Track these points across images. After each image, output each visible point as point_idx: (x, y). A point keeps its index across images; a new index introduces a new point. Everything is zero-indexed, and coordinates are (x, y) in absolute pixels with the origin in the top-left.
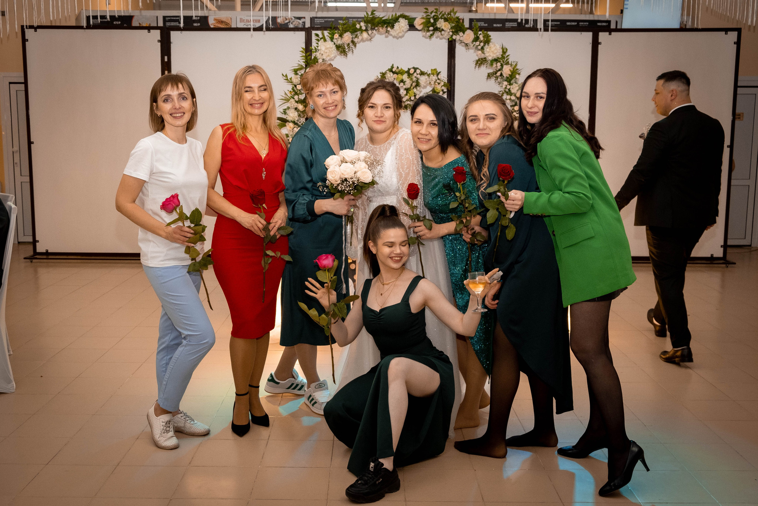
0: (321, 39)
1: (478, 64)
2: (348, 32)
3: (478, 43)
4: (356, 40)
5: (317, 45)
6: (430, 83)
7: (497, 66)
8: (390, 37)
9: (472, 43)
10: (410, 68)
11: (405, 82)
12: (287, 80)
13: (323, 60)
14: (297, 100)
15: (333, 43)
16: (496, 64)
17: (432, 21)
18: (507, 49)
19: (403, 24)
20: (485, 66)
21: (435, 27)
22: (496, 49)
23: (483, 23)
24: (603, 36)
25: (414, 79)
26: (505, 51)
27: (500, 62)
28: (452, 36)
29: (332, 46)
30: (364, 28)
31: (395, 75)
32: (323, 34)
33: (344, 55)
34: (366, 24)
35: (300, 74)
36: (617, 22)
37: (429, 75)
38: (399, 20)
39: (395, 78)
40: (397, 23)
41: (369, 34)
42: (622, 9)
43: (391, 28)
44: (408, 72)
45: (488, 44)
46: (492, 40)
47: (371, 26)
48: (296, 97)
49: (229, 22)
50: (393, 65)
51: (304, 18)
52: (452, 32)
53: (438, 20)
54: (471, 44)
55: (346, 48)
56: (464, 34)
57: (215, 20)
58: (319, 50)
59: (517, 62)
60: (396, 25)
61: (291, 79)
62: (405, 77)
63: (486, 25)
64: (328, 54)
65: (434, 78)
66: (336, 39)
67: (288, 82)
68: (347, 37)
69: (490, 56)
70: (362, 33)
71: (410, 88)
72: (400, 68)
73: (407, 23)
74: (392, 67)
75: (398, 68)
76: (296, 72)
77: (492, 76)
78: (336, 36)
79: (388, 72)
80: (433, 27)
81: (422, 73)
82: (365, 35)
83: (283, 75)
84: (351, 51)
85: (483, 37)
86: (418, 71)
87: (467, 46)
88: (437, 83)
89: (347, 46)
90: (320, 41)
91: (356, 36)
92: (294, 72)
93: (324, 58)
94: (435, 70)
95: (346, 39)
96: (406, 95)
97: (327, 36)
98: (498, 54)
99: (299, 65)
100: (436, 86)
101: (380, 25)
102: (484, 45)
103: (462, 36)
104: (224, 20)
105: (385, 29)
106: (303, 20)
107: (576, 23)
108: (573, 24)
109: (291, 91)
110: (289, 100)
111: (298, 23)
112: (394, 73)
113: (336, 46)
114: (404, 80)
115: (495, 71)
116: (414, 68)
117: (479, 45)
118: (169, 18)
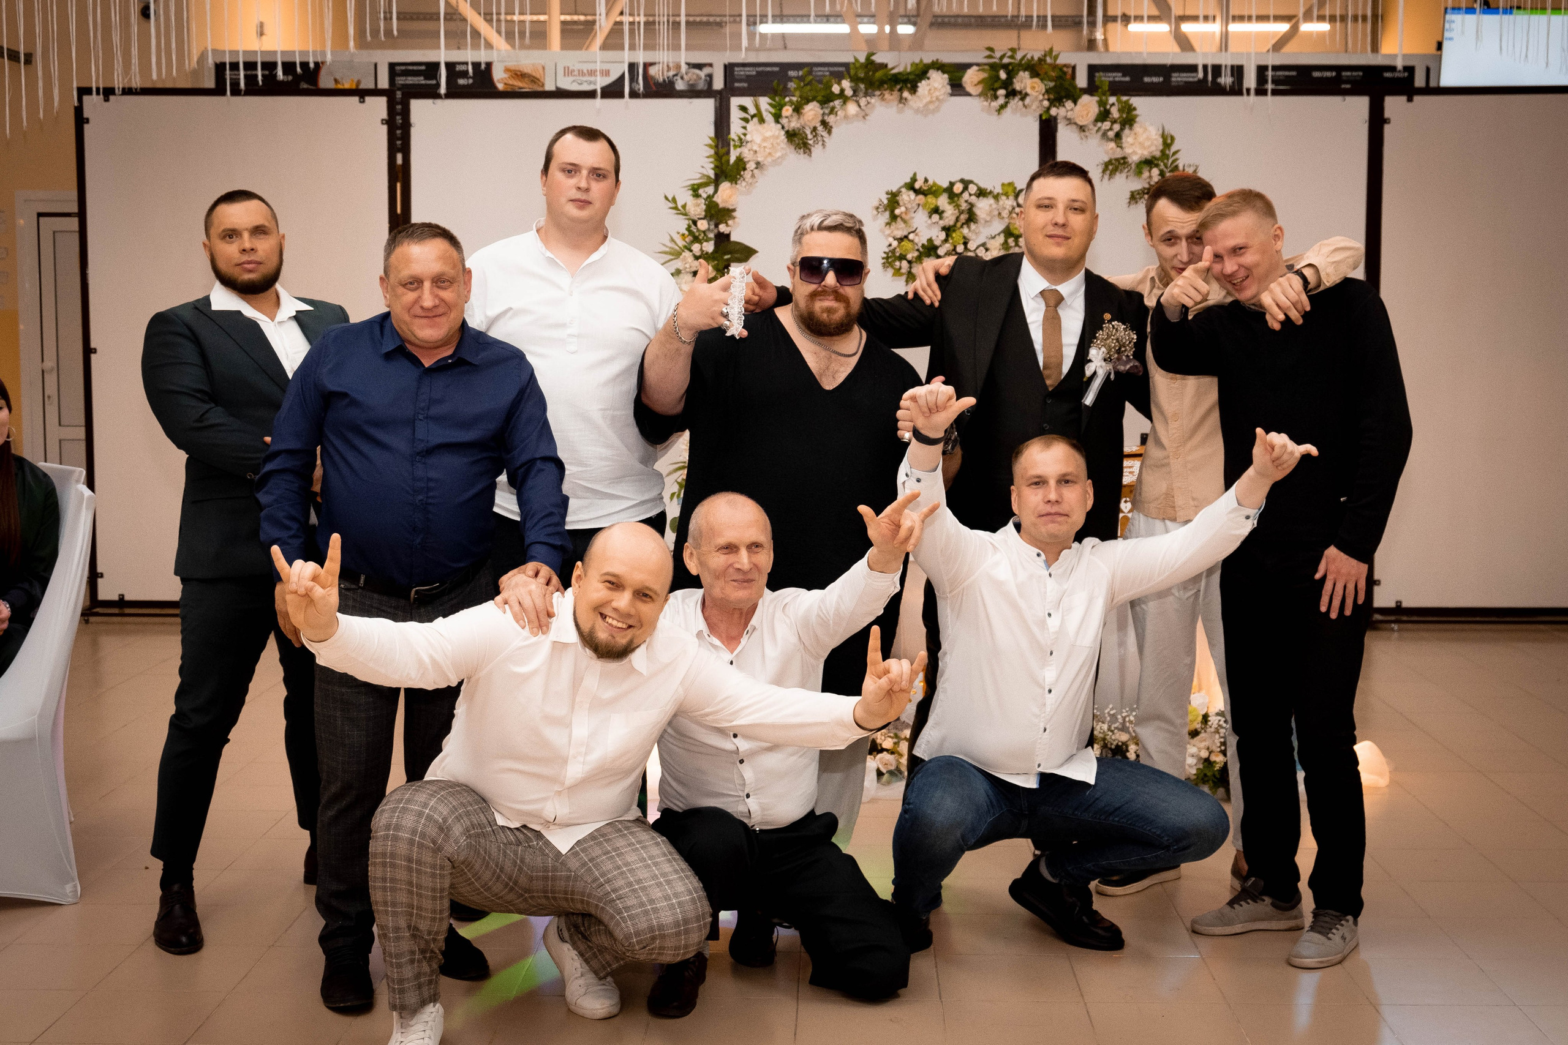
0: (753, 117)
1: (1108, 172)
2: (812, 100)
3: (1106, 125)
4: (831, 119)
5: (743, 131)
6: (1000, 214)
7: (1150, 177)
8: (908, 113)
9: (1095, 125)
10: (953, 180)
11: (943, 212)
12: (676, 208)
13: (758, 163)
14: (698, 254)
15: (779, 126)
16: (1150, 171)
17: (1003, 75)
18: (1173, 138)
19: (938, 81)
20: (1124, 175)
21: (1010, 89)
22: (1148, 139)
23: (1120, 74)
24: (1393, 105)
25: (964, 206)
26: (1169, 141)
27: (1157, 166)
28: (1048, 109)
29: (777, 134)
30: (849, 92)
31: (921, 197)
32: (757, 107)
33: (805, 153)
34: (853, 84)
35: (704, 196)
36: (1428, 70)
37: (996, 197)
38: (928, 75)
39: (919, 205)
40: (923, 82)
41: (859, 106)
42: (1440, 40)
43: (911, 94)
44: (949, 190)
45: (1131, 126)
46: (1138, 119)
47: (866, 89)
48: (696, 248)
49: (538, 76)
50: (915, 174)
51: (711, 65)
52: (1049, 100)
53: (1017, 74)
54: (1091, 127)
55: (810, 136)
56: (1075, 102)
57: (507, 70)
58: (747, 142)
59: (1197, 167)
60: (923, 86)
61: (684, 206)
62: (943, 201)
63: (1127, 79)
64: (768, 151)
65: (1009, 203)
66: (787, 117)
67: (678, 214)
68: (812, 111)
69: (1134, 153)
70: (845, 103)
71: (955, 225)
72: (931, 182)
73: (947, 81)
74: (914, 179)
75: (926, 180)
76: (695, 190)
77: (1140, 198)
78: (787, 110)
79: (904, 190)
80: (1005, 88)
81: (982, 193)
82: (852, 108)
83: (666, 198)
84: (820, 143)
85: (1119, 110)
86: (972, 189)
87: (1084, 131)
88: (1014, 215)
89: (811, 133)
90: (751, 122)
91: (832, 111)
92: (691, 192)
93: (759, 159)
94: (1011, 184)
95: (810, 118)
96: (946, 241)
97: (767, 110)
98: (1153, 148)
99: (704, 175)
100: (1012, 221)
101: (886, 86)
102: (1122, 129)
103: (1072, 110)
104: (527, 70)
105: (896, 93)
106: (707, 70)
107: (1334, 74)
108: (1328, 74)
109: (683, 235)
110: (681, 254)
111: (695, 77)
112: (918, 192)
113: (787, 132)
114: (941, 208)
115: (1147, 186)
116: (962, 181)
117: (1111, 129)
118: (403, 68)
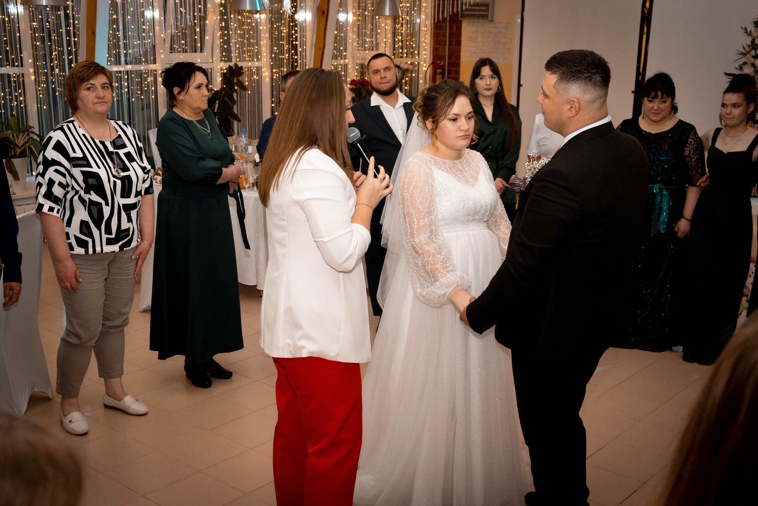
12: (747, 32)
14: (754, 55)
48: (753, 52)
61: (750, 32)
67: (748, 35)
83: (742, 28)
92: (754, 25)
109: (749, 46)
110: (746, 55)
